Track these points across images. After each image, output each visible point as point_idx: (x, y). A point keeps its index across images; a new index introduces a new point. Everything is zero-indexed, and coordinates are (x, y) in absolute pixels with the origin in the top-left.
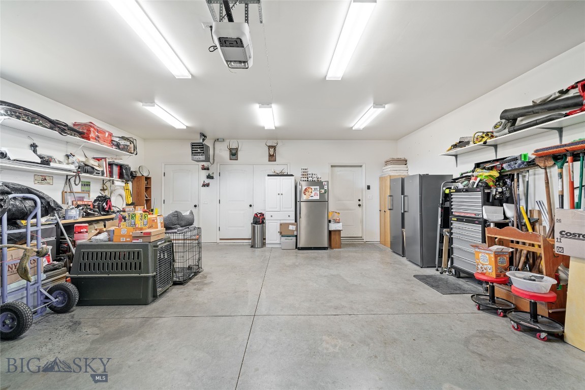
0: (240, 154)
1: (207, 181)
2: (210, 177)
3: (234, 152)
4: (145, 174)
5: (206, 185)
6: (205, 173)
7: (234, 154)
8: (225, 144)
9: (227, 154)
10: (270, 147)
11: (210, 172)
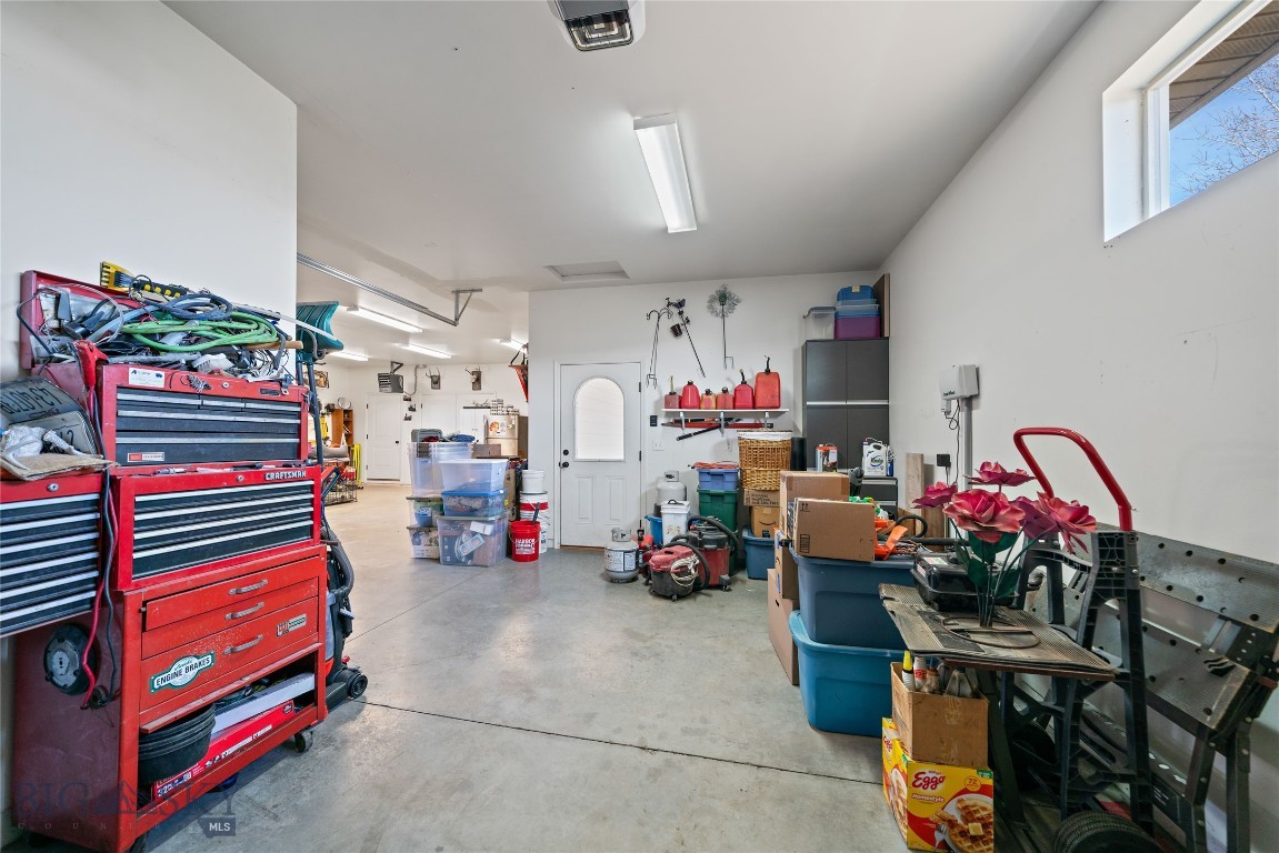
0: (442, 381)
1: (410, 414)
2: (412, 409)
3: (435, 379)
4: (346, 407)
5: (408, 419)
6: (407, 404)
7: (436, 382)
8: (427, 371)
9: (428, 382)
10: (473, 373)
11: (412, 403)
